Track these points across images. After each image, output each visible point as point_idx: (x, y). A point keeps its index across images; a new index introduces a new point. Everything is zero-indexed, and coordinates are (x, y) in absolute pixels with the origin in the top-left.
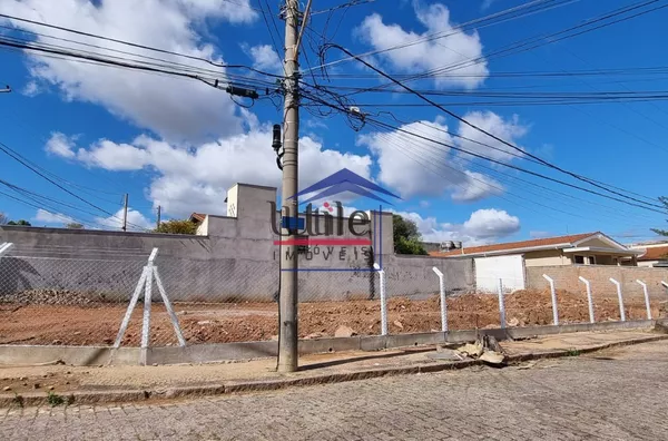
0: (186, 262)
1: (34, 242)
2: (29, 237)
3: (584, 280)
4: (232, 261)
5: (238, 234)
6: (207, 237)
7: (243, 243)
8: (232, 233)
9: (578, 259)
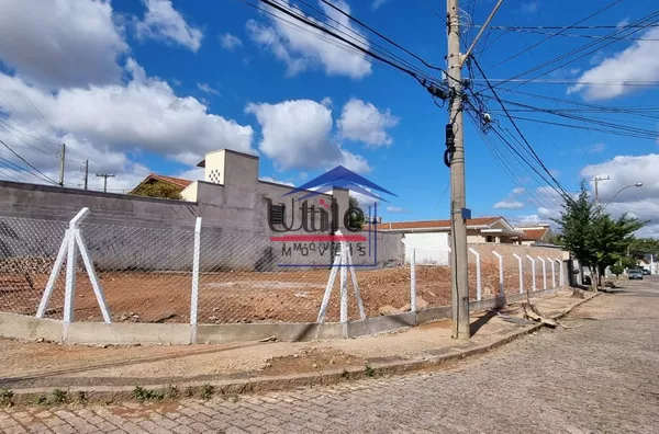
0: (175, 229)
1: (12, 200)
2: (8, 193)
3: (497, 255)
4: (219, 230)
5: (225, 202)
6: (196, 204)
7: (229, 212)
8: (218, 201)
9: (490, 238)
